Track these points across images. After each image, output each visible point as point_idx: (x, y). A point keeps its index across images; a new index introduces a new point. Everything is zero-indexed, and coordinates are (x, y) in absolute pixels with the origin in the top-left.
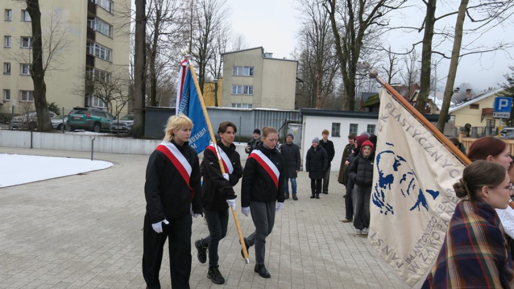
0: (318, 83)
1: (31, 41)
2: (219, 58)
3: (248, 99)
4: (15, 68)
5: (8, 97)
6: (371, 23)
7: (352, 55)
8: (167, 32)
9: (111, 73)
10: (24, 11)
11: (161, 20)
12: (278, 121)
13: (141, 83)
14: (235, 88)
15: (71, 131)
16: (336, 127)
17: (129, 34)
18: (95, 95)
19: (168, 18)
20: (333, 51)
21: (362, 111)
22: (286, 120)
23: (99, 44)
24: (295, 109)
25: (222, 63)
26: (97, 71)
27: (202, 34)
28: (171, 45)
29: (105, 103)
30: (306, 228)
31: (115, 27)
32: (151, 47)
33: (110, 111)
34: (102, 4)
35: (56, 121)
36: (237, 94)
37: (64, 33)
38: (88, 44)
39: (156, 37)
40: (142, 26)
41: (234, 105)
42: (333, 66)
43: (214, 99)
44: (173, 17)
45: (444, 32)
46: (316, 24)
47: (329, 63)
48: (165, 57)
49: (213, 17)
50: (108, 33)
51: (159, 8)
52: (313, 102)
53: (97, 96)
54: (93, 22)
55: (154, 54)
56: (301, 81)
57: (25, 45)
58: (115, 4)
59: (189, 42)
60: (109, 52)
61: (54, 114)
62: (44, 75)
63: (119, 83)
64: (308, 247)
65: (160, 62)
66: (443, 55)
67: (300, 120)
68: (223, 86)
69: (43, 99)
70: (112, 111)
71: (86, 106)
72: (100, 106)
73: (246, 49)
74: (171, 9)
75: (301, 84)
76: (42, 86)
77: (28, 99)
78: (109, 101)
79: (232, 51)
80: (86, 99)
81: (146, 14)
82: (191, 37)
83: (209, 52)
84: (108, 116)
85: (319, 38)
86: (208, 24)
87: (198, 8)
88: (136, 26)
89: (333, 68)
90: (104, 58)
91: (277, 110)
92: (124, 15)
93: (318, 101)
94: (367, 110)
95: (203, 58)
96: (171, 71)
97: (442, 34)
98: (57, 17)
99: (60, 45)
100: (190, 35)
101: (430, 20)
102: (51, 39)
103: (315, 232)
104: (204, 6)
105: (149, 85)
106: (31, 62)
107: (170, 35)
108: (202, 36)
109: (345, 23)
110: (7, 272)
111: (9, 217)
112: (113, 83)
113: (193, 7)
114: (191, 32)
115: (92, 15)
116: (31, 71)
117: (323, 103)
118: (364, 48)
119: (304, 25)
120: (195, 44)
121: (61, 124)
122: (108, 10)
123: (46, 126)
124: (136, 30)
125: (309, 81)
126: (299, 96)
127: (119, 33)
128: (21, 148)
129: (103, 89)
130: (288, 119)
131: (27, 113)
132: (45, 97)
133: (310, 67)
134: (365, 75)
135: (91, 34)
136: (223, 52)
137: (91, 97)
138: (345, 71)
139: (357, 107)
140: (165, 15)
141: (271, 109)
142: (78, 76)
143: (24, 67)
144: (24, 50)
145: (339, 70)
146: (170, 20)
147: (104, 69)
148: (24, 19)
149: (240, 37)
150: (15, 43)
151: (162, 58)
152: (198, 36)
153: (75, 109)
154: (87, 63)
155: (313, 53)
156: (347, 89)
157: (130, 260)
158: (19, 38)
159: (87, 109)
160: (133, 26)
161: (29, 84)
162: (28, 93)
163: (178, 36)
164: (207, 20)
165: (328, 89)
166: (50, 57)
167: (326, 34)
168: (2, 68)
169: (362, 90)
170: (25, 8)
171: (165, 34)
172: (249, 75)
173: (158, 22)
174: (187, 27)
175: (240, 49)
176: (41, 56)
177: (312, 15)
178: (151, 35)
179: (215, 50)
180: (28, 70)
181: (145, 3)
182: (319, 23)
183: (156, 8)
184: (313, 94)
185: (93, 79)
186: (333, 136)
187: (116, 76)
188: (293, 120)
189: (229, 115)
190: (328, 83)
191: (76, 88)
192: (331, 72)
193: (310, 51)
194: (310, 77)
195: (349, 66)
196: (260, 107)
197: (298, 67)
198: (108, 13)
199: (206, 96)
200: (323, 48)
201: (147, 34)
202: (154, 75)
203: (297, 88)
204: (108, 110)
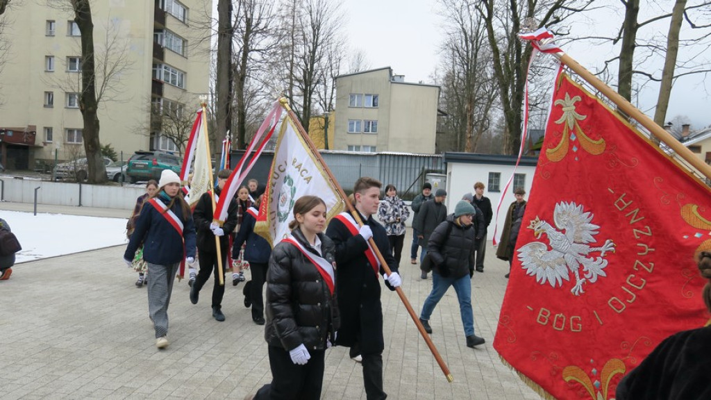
0: (468, 117)
1: (80, 62)
2: (330, 83)
3: (371, 139)
4: (60, 98)
5: (50, 138)
7: (518, 76)
8: (260, 48)
9: (184, 105)
10: (70, 22)
11: (251, 32)
12: (413, 170)
13: (226, 118)
14: (352, 124)
15: (132, 183)
16: (495, 177)
17: (209, 51)
18: (163, 135)
19: (263, 29)
20: (489, 71)
21: (530, 155)
22: (423, 168)
23: (169, 65)
24: (436, 153)
25: (335, 90)
26: (166, 102)
27: (308, 50)
28: (265, 66)
29: (177, 146)
31: (190, 42)
32: (239, 68)
34: (173, 11)
35: (112, 170)
36: (355, 132)
37: (124, 50)
38: (154, 65)
39: (245, 55)
40: (227, 40)
41: (350, 148)
42: (489, 91)
43: (323, 139)
44: (269, 28)
45: (650, 44)
46: (465, 34)
47: (484, 88)
48: (257, 82)
49: (322, 27)
50: (181, 50)
51: (249, 16)
52: (460, 143)
53: (166, 136)
54: (162, 36)
55: (242, 79)
56: (444, 114)
57: (72, 68)
58: (190, 11)
59: (290, 61)
60: (182, 76)
61: (110, 160)
62: (97, 108)
64: (457, 345)
65: (250, 90)
66: (650, 76)
67: (443, 169)
68: (335, 121)
69: (96, 140)
71: (152, 149)
72: (170, 149)
73: (367, 69)
74: (266, 17)
75: (443, 118)
76: (94, 123)
77: (75, 141)
78: (182, 142)
79: (349, 73)
80: (152, 139)
81: (233, 23)
82: (293, 54)
83: (316, 75)
85: (470, 54)
86: (316, 36)
87: (301, 14)
88: (220, 40)
89: (489, 96)
90: (175, 84)
91: (410, 154)
92: (202, 26)
93: (468, 141)
94: (538, 154)
95: (308, 82)
96: (266, 101)
97: (647, 46)
98: (114, 30)
99: (119, 68)
100: (290, 52)
101: (630, 27)
102: (106, 60)
104: (311, 12)
105: (235, 120)
106: (81, 91)
107: (264, 52)
108: (308, 53)
109: (507, 33)
110: (53, 372)
111: (53, 298)
112: (188, 118)
113: (296, 13)
114: (293, 48)
115: (160, 26)
116: (80, 103)
117: (476, 144)
118: (533, 67)
119: (448, 36)
120: (298, 65)
121: (119, 174)
122: (181, 19)
123: (99, 176)
124: (219, 45)
125: (455, 115)
126: (441, 135)
127: (194, 51)
128: (66, 205)
129: (174, 125)
130: (426, 168)
131: (75, 159)
132: (97, 137)
133: (457, 94)
134: (535, 106)
135: (158, 52)
136: (336, 75)
137: (158, 137)
138: (507, 99)
139: (525, 150)
140: (257, 24)
141: (403, 154)
142: (142, 109)
143: (70, 98)
144: (71, 74)
145: (498, 99)
146: (264, 32)
147: (175, 99)
148: (71, 34)
149: (359, 54)
150: (60, 65)
151: (252, 83)
152: (302, 53)
153: (138, 153)
154: (153, 91)
155: (461, 75)
156: (509, 124)
157: (213, 358)
158: (65, 58)
159: (153, 154)
160: (214, 41)
161: (78, 121)
162: (76, 132)
163: (275, 53)
164: (314, 31)
165: (482, 126)
166: (105, 84)
167: (479, 48)
168: (42, 100)
169: (530, 126)
170: (72, 19)
171: (257, 51)
172: (372, 106)
173: (247, 35)
174: (287, 41)
175: (360, 71)
176: (93, 82)
177: (460, 22)
178: (239, 53)
179: (325, 73)
180: (76, 101)
181: (230, 8)
182: (470, 33)
183: (246, 15)
184: (461, 132)
185: (161, 113)
186: (490, 190)
187: (191, 108)
188: (434, 169)
189: (344, 162)
190: (482, 116)
191: (139, 125)
192: (486, 101)
193: (456, 72)
194: (456, 108)
195: (513, 92)
196: (387, 151)
197: (439, 94)
198: (181, 23)
199: (312, 135)
200: (475, 68)
201: (233, 51)
202: (243, 107)
203: (438, 123)
204: (180, 156)
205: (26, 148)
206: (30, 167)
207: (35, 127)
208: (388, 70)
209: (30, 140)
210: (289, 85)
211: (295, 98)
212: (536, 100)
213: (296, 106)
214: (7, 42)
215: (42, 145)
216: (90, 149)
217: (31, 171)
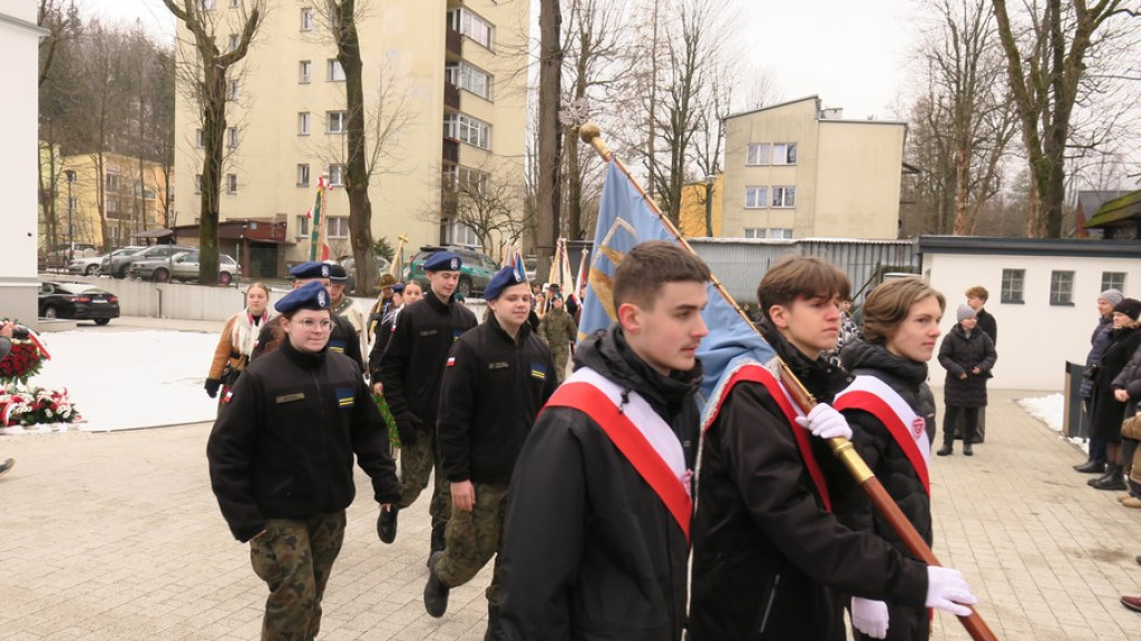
0: (959, 174)
1: (344, 118)
2: (714, 128)
3: (784, 218)
4: (317, 173)
5: (305, 231)
6: (1109, 13)
7: (1057, 97)
8: (603, 80)
9: (489, 174)
10: (331, 62)
12: (860, 267)
13: (552, 192)
14: (751, 194)
16: (1013, 280)
17: (525, 89)
18: (459, 222)
19: (607, 50)
20: (1000, 90)
22: (879, 264)
23: (467, 115)
24: (899, 238)
25: (723, 140)
26: (463, 172)
27: (679, 76)
28: (612, 108)
29: (479, 237)
30: (942, 526)
31: (498, 78)
33: (488, 253)
34: (472, 32)
36: (756, 206)
37: (404, 98)
38: (446, 117)
39: (580, 91)
40: (553, 70)
41: (749, 232)
42: (998, 128)
43: (704, 220)
44: (616, 46)
46: (954, 28)
47: (989, 121)
49: (701, 38)
50: (484, 91)
51: (586, 30)
52: (945, 220)
53: (464, 222)
54: (457, 71)
56: (914, 170)
57: (333, 127)
58: (498, 29)
59: (650, 97)
60: (486, 130)
61: (385, 260)
62: (367, 184)
63: (506, 194)
67: (915, 264)
68: (724, 189)
69: (367, 232)
70: (491, 252)
71: (443, 243)
72: (469, 242)
73: (777, 103)
74: (612, 29)
75: (912, 178)
76: (364, 207)
77: (338, 233)
78: (486, 232)
79: (746, 111)
80: (443, 229)
81: (562, 44)
82: (654, 85)
83: (693, 117)
84: (484, 263)
85: (962, 63)
86: (691, 53)
87: (668, 19)
88: (542, 72)
89: (1000, 135)
90: (476, 143)
91: (855, 241)
92: (517, 51)
93: (960, 216)
94: (1096, 235)
95: (679, 131)
98: (390, 68)
99: (397, 124)
100: (651, 81)
102: (380, 113)
103: (966, 536)
104: (683, 16)
105: (566, 193)
106: (346, 161)
107: (609, 85)
108: (679, 83)
109: (1035, 20)
112: (494, 194)
113: (658, 19)
114: (654, 76)
116: (345, 178)
117: (973, 221)
118: (1088, 77)
119: (922, 36)
120: (663, 101)
122: (485, 44)
124: (541, 80)
125: (934, 170)
126: (908, 206)
127: (505, 92)
129: (476, 207)
130: (884, 263)
132: (369, 227)
133: (937, 135)
134: (1091, 147)
135: (452, 97)
136: (725, 115)
137: (452, 225)
138: (1036, 138)
139: (1069, 228)
140: (599, 42)
141: (843, 240)
142: (429, 184)
144: (335, 137)
145: (1018, 138)
146: (609, 53)
147: (476, 167)
148: (331, 78)
149: (764, 78)
150: (317, 124)
152: (669, 83)
153: (424, 250)
154: (445, 155)
155: (946, 101)
156: (1040, 183)
158: (324, 115)
160: (533, 75)
161: (340, 204)
162: (339, 221)
163: (626, 86)
164: (689, 45)
165: (986, 187)
166: (378, 149)
167: (980, 52)
168: (294, 176)
169: (1081, 185)
170: (334, 56)
171: (598, 83)
172: (785, 163)
173: (584, 60)
174: (645, 66)
175: (765, 106)
176: (362, 147)
177: (946, 11)
178: (572, 89)
179: (705, 113)
180: (339, 175)
181: (558, 20)
182: (961, 27)
183: (581, 29)
184: (946, 200)
185: (457, 188)
186: (1005, 300)
187: (500, 179)
188: (897, 265)
189: (741, 257)
190: (986, 171)
191: (424, 208)
192: (993, 144)
193: (936, 97)
194: (936, 158)
195: (1047, 127)
196: (812, 236)
197: (905, 137)
198: (483, 50)
199: (686, 214)
200: (972, 87)
201: (562, 86)
202: (576, 173)
203: (903, 187)
204: (484, 252)
205: (273, 246)
206: (279, 274)
207: (285, 216)
208: (813, 101)
209: (280, 235)
210: (648, 135)
211: (657, 156)
212: (1093, 137)
213: (660, 167)
214: (250, 97)
215: (294, 241)
216: (359, 245)
217: (281, 279)
